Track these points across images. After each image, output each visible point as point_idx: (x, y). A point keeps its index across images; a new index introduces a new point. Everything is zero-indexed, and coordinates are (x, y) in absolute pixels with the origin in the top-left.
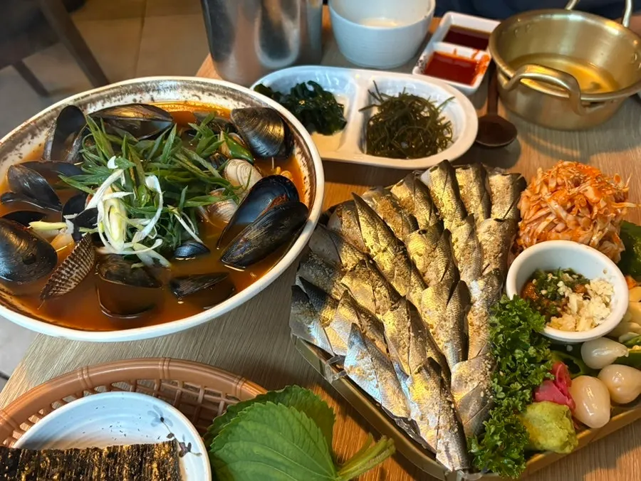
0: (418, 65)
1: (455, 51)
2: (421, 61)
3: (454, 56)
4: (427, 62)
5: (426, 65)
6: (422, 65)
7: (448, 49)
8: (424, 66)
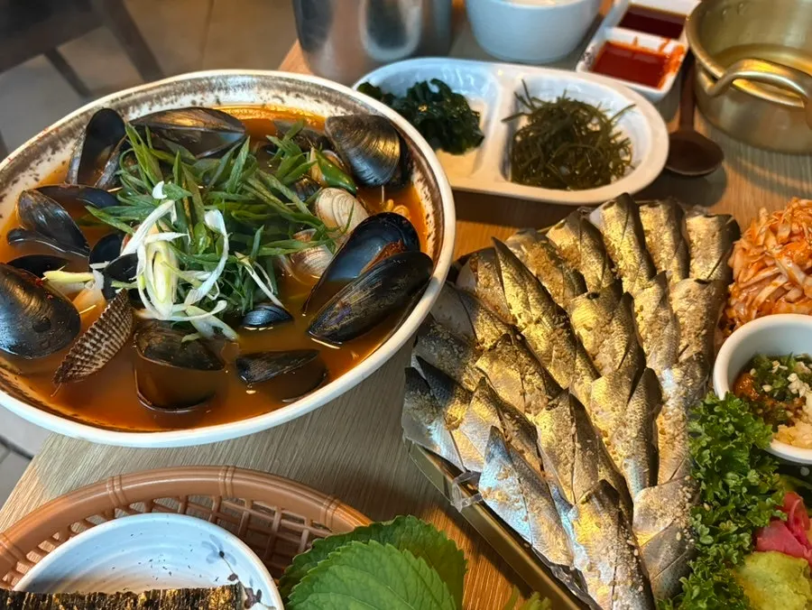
0: (584, 60)
1: (636, 41)
2: (588, 54)
3: (634, 48)
4: (596, 55)
5: (595, 59)
6: (589, 59)
7: (625, 37)
8: (592, 61)
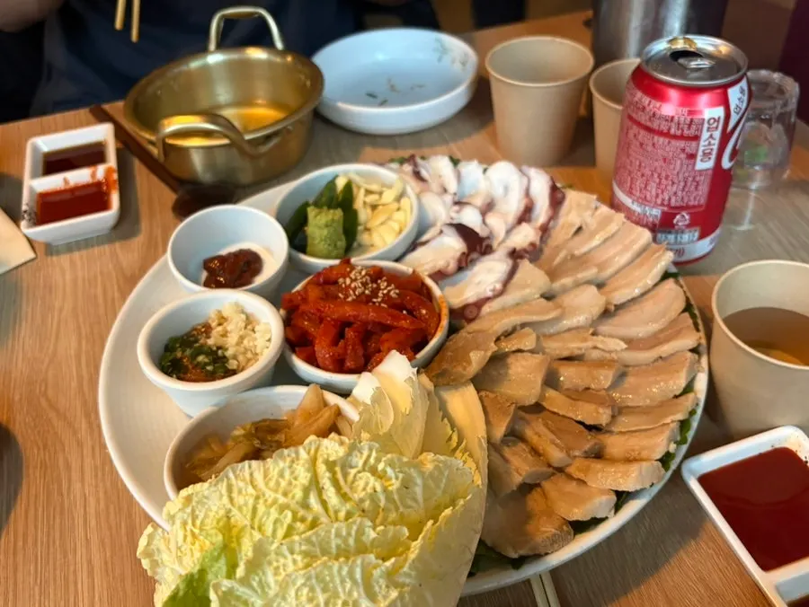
0: (24, 218)
1: (66, 181)
2: (25, 212)
3: (68, 187)
4: (35, 209)
5: (36, 214)
6: (30, 214)
7: (54, 182)
8: (33, 215)
